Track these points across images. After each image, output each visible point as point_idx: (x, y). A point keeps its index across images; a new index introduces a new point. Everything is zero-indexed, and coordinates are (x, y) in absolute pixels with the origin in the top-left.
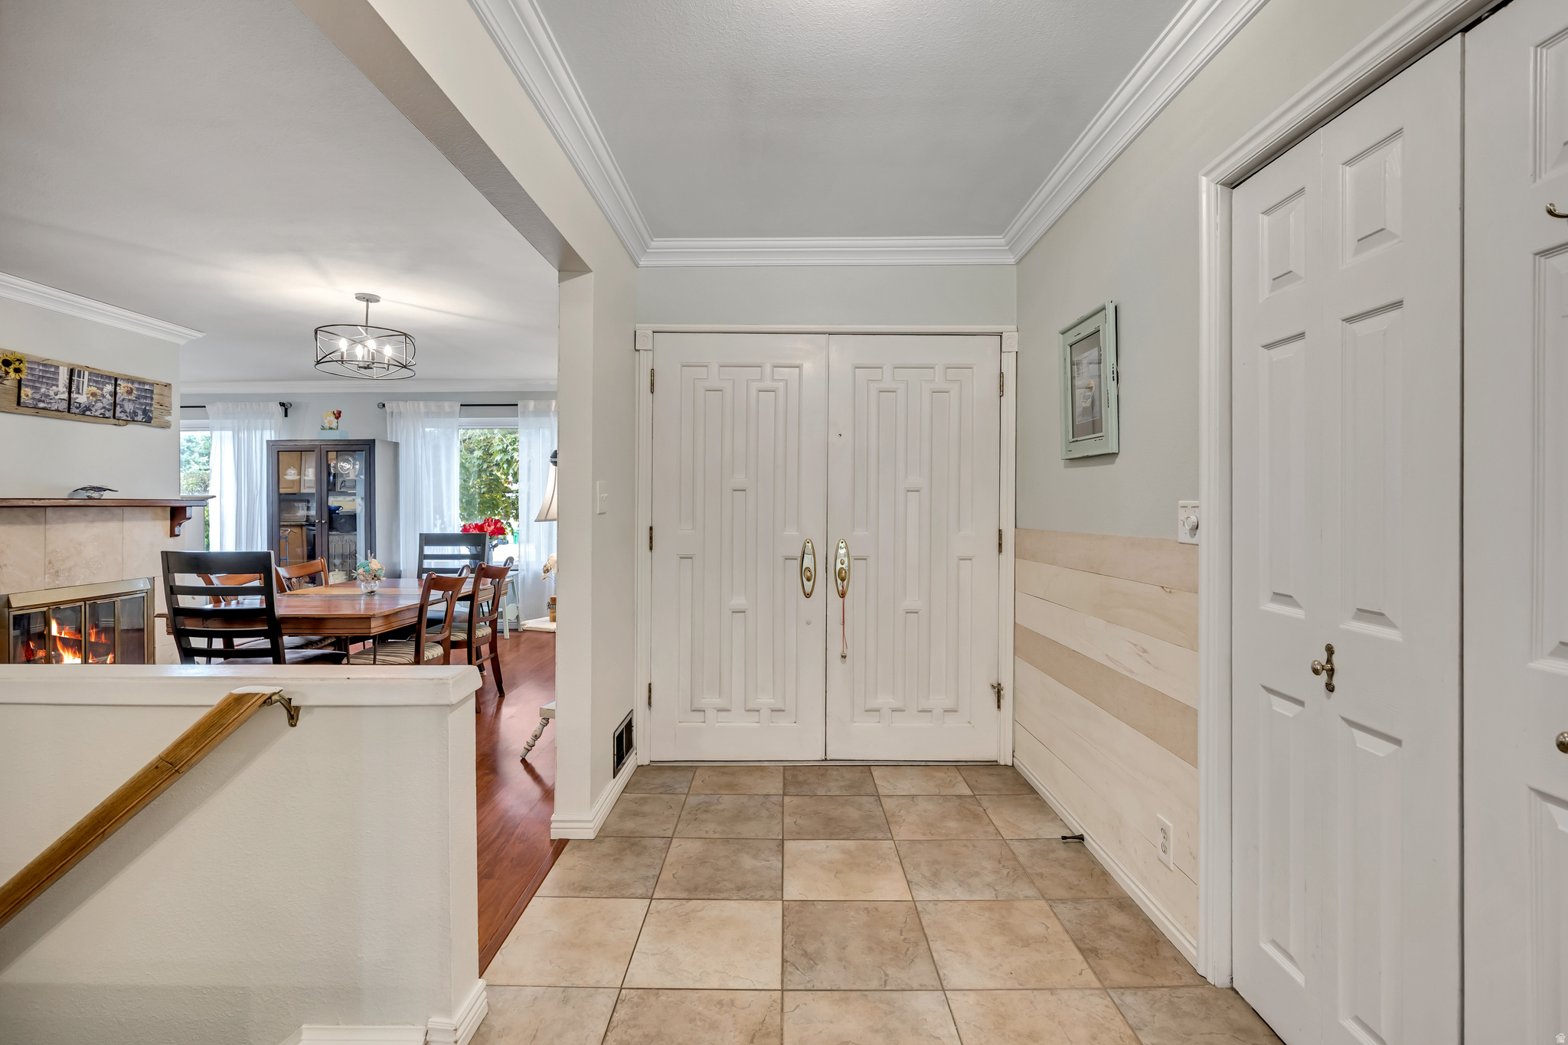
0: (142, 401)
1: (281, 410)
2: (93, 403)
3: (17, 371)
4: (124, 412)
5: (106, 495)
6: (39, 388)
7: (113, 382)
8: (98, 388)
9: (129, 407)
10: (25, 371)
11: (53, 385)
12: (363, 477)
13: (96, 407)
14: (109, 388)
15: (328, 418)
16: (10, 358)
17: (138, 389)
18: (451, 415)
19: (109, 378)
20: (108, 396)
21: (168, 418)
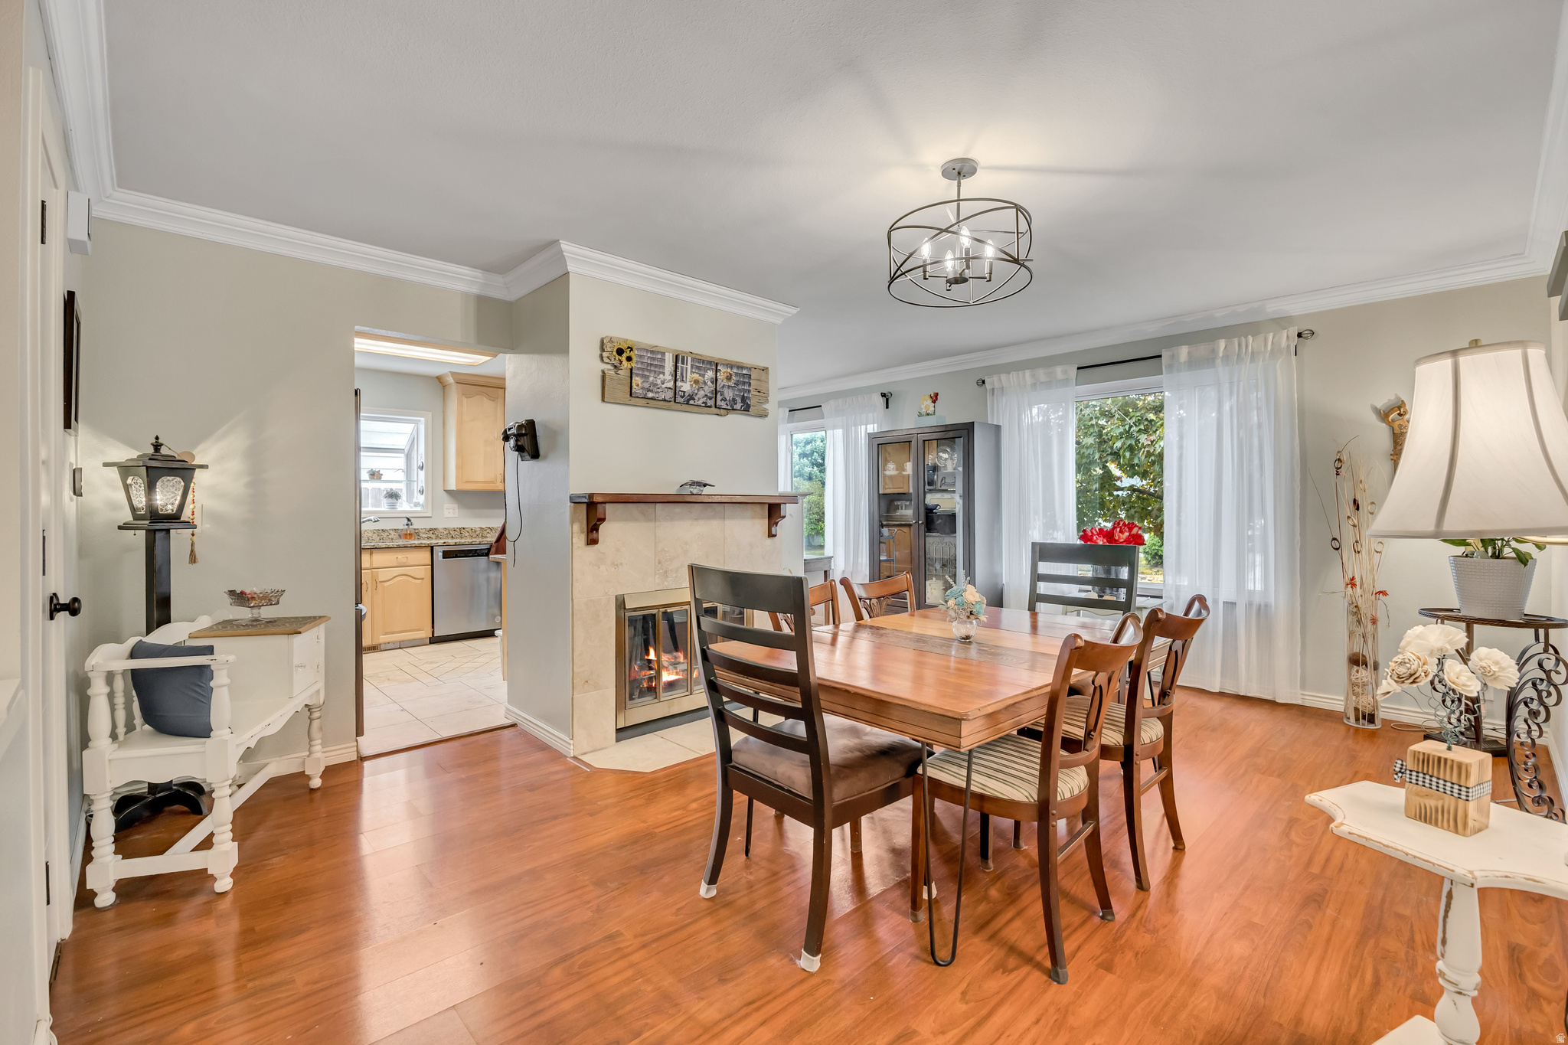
0: (740, 387)
1: (882, 400)
2: (696, 391)
3: (629, 359)
4: (724, 399)
5: (706, 490)
6: (648, 377)
7: (714, 367)
8: (700, 375)
9: (729, 394)
10: (634, 359)
11: (660, 373)
12: (961, 469)
13: (698, 396)
14: (710, 374)
15: (925, 403)
16: (624, 346)
17: (737, 374)
18: (1065, 382)
19: (710, 363)
20: (709, 383)
21: (766, 406)
